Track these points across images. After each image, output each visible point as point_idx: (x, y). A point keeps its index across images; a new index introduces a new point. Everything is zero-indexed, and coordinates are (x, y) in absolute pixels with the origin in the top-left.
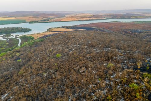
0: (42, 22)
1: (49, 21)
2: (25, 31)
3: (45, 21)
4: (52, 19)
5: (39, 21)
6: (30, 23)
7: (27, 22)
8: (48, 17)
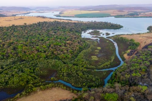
0: (130, 16)
1: (138, 16)
2: (115, 27)
3: (133, 15)
4: (142, 13)
5: (125, 15)
6: (116, 17)
7: (112, 16)
8: (134, 11)
